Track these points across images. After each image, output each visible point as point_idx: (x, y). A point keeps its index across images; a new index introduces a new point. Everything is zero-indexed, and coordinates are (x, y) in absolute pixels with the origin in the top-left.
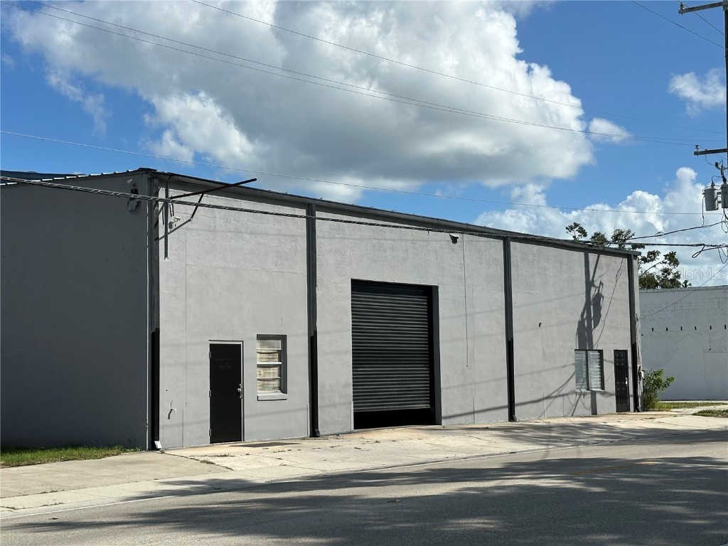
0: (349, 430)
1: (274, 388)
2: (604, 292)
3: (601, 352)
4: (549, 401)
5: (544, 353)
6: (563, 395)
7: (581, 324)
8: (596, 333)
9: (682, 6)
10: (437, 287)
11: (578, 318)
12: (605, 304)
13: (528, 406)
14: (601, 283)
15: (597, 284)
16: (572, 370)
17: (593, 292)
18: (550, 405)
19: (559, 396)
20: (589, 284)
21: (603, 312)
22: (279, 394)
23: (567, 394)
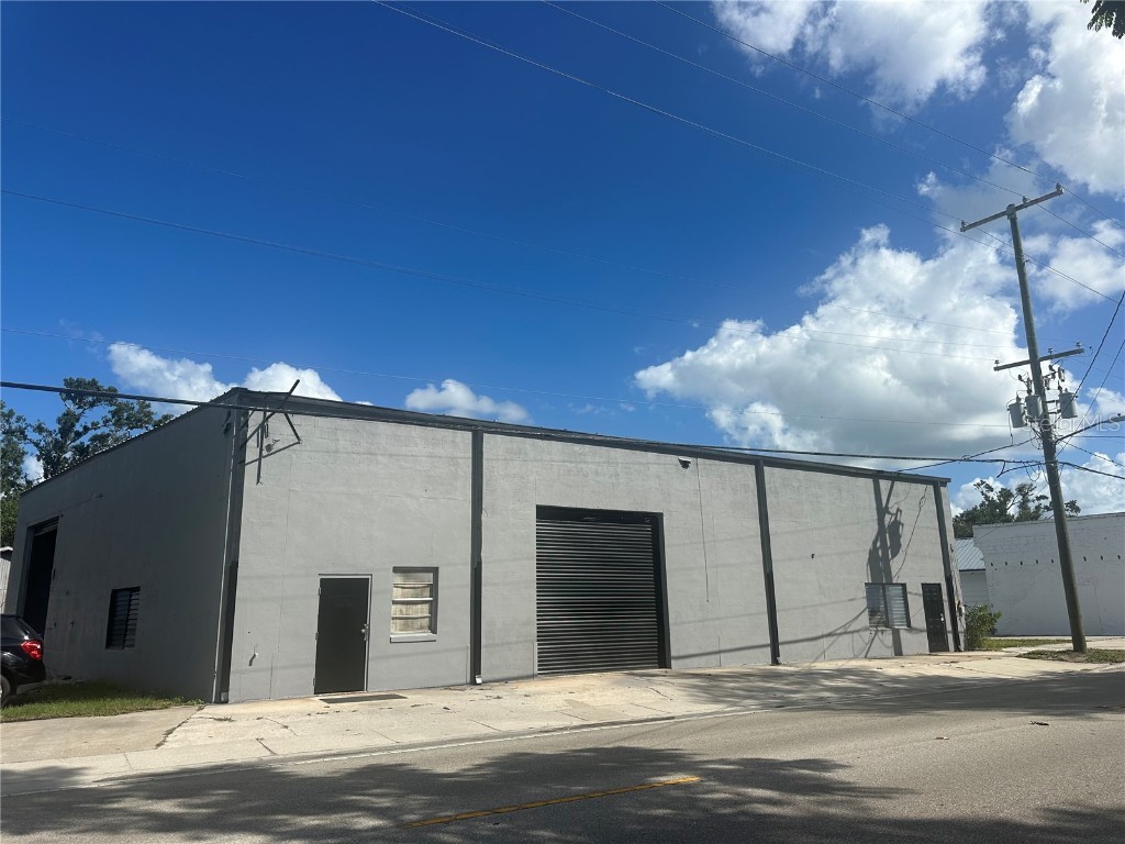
0: (530, 673)
1: (421, 628)
2: (903, 519)
3: (904, 585)
4: (832, 639)
5: (820, 587)
6: (852, 632)
7: (873, 553)
8: (895, 564)
9: (963, 223)
10: (661, 514)
11: (869, 546)
12: (905, 533)
13: (800, 644)
14: (898, 510)
15: (893, 511)
16: (863, 604)
17: (887, 519)
18: (832, 643)
19: (845, 633)
20: (882, 511)
21: (904, 541)
22: (428, 634)
23: (858, 631)
